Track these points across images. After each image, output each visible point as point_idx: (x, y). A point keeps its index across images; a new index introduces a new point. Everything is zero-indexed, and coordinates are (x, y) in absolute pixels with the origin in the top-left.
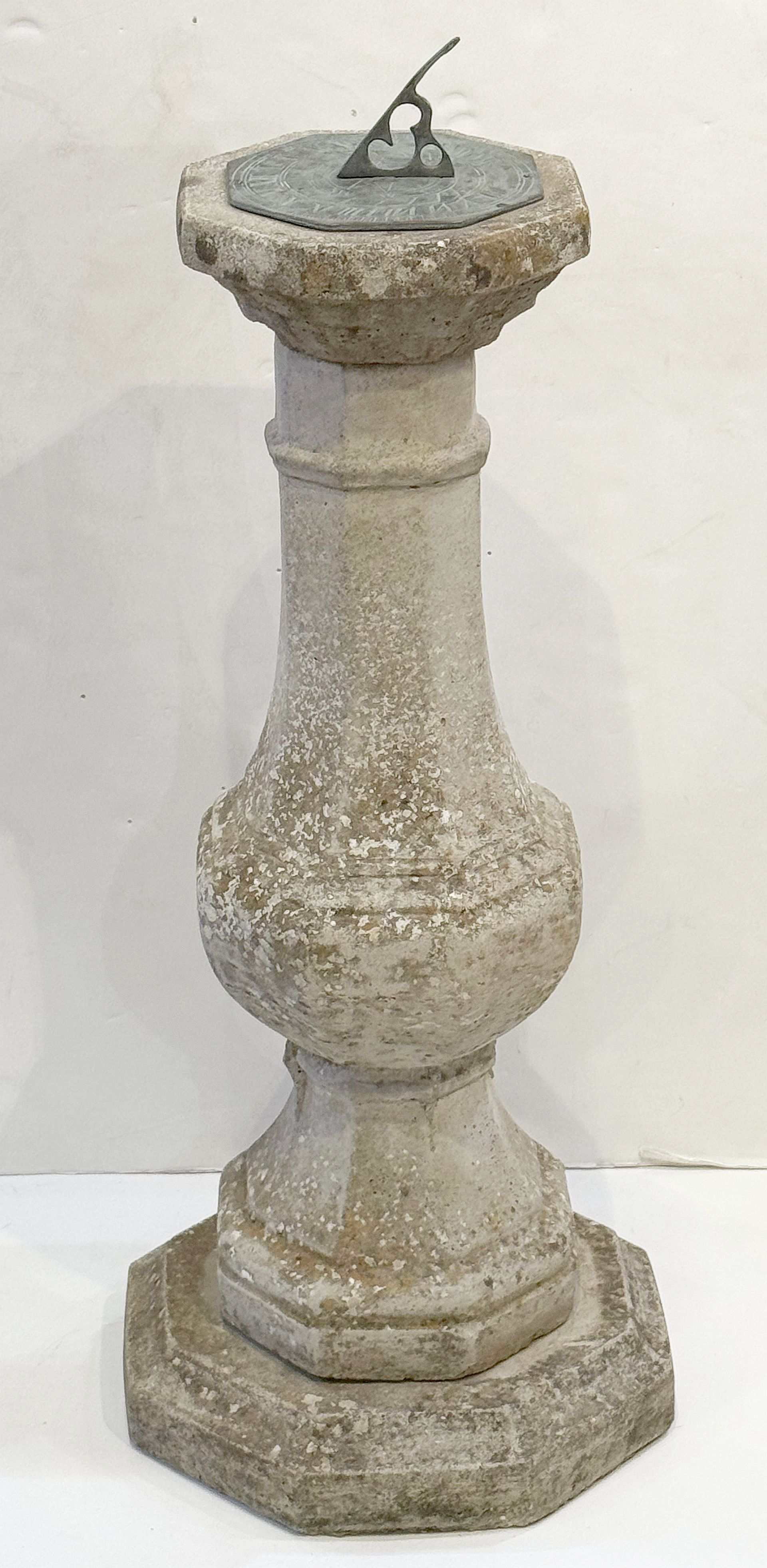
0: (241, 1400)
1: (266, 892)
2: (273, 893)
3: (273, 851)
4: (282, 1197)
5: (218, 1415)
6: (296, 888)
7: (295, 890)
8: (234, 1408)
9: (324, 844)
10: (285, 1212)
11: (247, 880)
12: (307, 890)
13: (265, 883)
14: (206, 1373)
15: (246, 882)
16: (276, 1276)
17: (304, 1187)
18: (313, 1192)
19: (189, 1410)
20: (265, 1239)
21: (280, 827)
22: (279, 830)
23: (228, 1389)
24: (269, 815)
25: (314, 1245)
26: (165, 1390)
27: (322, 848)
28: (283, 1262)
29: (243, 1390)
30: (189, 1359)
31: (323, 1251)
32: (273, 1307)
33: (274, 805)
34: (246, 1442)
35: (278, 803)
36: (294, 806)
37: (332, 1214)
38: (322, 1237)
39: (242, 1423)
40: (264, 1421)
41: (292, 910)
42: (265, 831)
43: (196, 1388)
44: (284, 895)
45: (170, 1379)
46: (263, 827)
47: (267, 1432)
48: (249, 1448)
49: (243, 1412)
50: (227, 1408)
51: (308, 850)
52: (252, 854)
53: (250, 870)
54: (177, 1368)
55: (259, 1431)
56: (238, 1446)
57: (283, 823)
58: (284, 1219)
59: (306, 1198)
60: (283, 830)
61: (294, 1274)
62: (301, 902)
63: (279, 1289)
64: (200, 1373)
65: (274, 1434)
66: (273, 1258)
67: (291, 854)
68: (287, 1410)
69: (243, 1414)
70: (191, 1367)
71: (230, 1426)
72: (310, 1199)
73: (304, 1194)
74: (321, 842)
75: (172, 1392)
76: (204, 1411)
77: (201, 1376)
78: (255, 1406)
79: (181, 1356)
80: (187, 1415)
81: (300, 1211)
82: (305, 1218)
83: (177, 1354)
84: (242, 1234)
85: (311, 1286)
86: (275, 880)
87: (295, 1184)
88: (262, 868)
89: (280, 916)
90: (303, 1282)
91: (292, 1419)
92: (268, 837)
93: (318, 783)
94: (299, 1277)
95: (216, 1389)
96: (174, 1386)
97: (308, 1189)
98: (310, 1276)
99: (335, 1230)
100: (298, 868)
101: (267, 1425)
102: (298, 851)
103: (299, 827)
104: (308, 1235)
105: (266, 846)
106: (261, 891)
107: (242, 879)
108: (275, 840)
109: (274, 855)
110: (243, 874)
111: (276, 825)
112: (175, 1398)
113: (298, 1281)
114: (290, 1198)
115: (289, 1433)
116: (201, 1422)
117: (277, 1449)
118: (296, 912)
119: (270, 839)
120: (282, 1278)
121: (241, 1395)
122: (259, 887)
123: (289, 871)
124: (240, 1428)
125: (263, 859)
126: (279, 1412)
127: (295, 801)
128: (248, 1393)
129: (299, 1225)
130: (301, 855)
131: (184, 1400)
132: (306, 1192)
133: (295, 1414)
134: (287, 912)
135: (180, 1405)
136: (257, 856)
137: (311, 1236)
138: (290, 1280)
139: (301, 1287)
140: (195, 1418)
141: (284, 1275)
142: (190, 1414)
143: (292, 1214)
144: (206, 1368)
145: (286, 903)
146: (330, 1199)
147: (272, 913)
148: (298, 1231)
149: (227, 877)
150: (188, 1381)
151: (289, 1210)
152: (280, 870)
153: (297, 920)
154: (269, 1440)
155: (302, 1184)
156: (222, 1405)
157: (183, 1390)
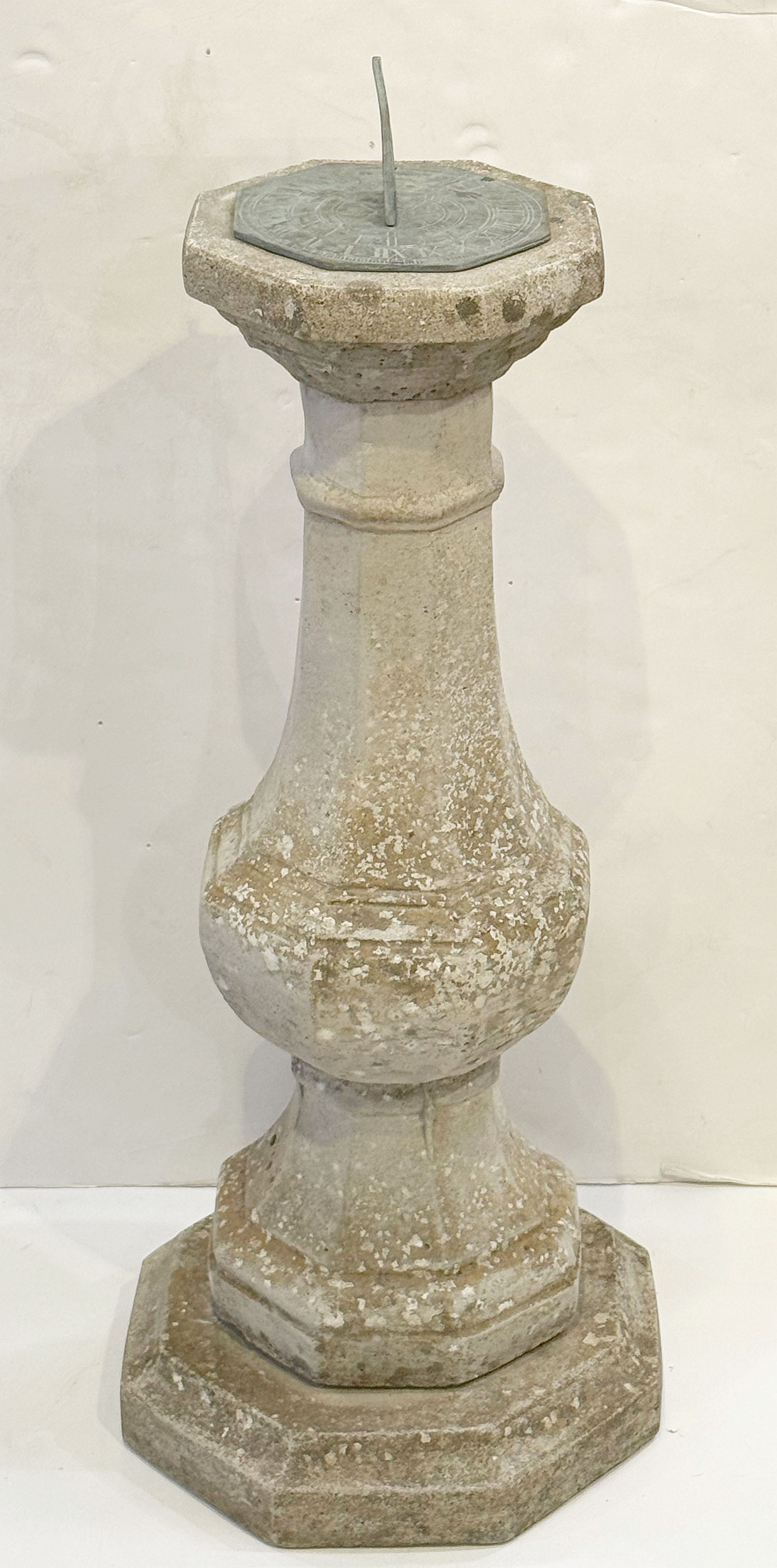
0: (574, 1392)
1: (523, 915)
2: (529, 910)
3: (489, 886)
4: (469, 1227)
5: (574, 1420)
6: (538, 889)
7: (539, 891)
8: (576, 1403)
9: (524, 841)
10: (484, 1234)
11: (501, 921)
12: (545, 883)
13: (515, 909)
14: (535, 1410)
15: (500, 924)
16: (533, 1274)
17: (477, 1202)
18: (487, 1197)
19: (557, 1443)
20: (491, 1267)
21: (480, 863)
22: (481, 866)
23: (559, 1398)
24: (464, 863)
25: (525, 1228)
26: (524, 1457)
27: (525, 845)
28: (526, 1261)
29: (569, 1384)
30: (513, 1418)
31: (535, 1223)
32: (537, 1304)
33: (463, 850)
34: (612, 1408)
35: (465, 847)
36: (480, 835)
37: (512, 1195)
38: (522, 1217)
39: (591, 1404)
40: (601, 1384)
41: (558, 905)
42: (471, 877)
43: (538, 1427)
44: (540, 902)
45: (515, 1448)
46: (467, 877)
47: (609, 1387)
48: (620, 1406)
49: (583, 1398)
50: (571, 1409)
51: (514, 858)
52: (478, 903)
53: (493, 914)
54: (513, 1433)
55: (605, 1393)
56: (614, 1414)
57: (479, 858)
58: (489, 1237)
59: (486, 1207)
60: (483, 863)
61: (542, 1258)
62: (555, 893)
63: (542, 1279)
64: (530, 1416)
65: (613, 1382)
66: (516, 1267)
67: (506, 873)
68: (604, 1357)
69: (585, 1399)
70: (521, 1420)
71: (589, 1415)
72: (490, 1204)
73: (483, 1206)
74: (521, 842)
75: (529, 1452)
76: (564, 1431)
77: (533, 1415)
78: (585, 1383)
79: (507, 1423)
80: (564, 1446)
81: (493, 1219)
82: (499, 1220)
83: (502, 1427)
84: (471, 1285)
85: (560, 1250)
86: (519, 902)
87: (469, 1208)
88: (499, 903)
89: (555, 917)
90: (553, 1255)
91: (612, 1359)
92: (475, 880)
93: (489, 798)
94: (547, 1255)
95: (553, 1408)
96: (524, 1447)
97: (481, 1200)
98: (550, 1247)
99: (524, 1202)
100: (523, 876)
101: (605, 1384)
102: (508, 866)
103: (495, 847)
104: (514, 1227)
105: (481, 888)
106: (519, 918)
107: (497, 925)
108: (482, 877)
109: (494, 888)
110: (492, 921)
111: (476, 865)
112: (537, 1451)
113: (548, 1259)
114: (475, 1222)
115: (619, 1369)
116: (576, 1436)
117: (628, 1386)
118: (562, 903)
119: (478, 880)
120: (539, 1271)
121: (570, 1390)
122: (515, 916)
123: (518, 886)
124: (595, 1408)
125: (490, 898)
126: (602, 1365)
127: (478, 832)
128: (573, 1381)
129: (502, 1229)
130: (514, 866)
131: (544, 1444)
132: (483, 1203)
133: (610, 1353)
134: (556, 910)
135: (548, 1449)
136: (483, 901)
137: (518, 1226)
138: (543, 1265)
139: (556, 1259)
140: (569, 1440)
141: (538, 1267)
142: (562, 1443)
143: (489, 1227)
144: (530, 1407)
145: (545, 906)
146: (503, 1186)
147: (547, 922)
148: (506, 1233)
149: (484, 936)
150: (529, 1431)
151: (485, 1229)
152: (511, 892)
153: (569, 907)
154: (617, 1390)
155: (474, 1201)
156: (567, 1412)
157: (534, 1441)
